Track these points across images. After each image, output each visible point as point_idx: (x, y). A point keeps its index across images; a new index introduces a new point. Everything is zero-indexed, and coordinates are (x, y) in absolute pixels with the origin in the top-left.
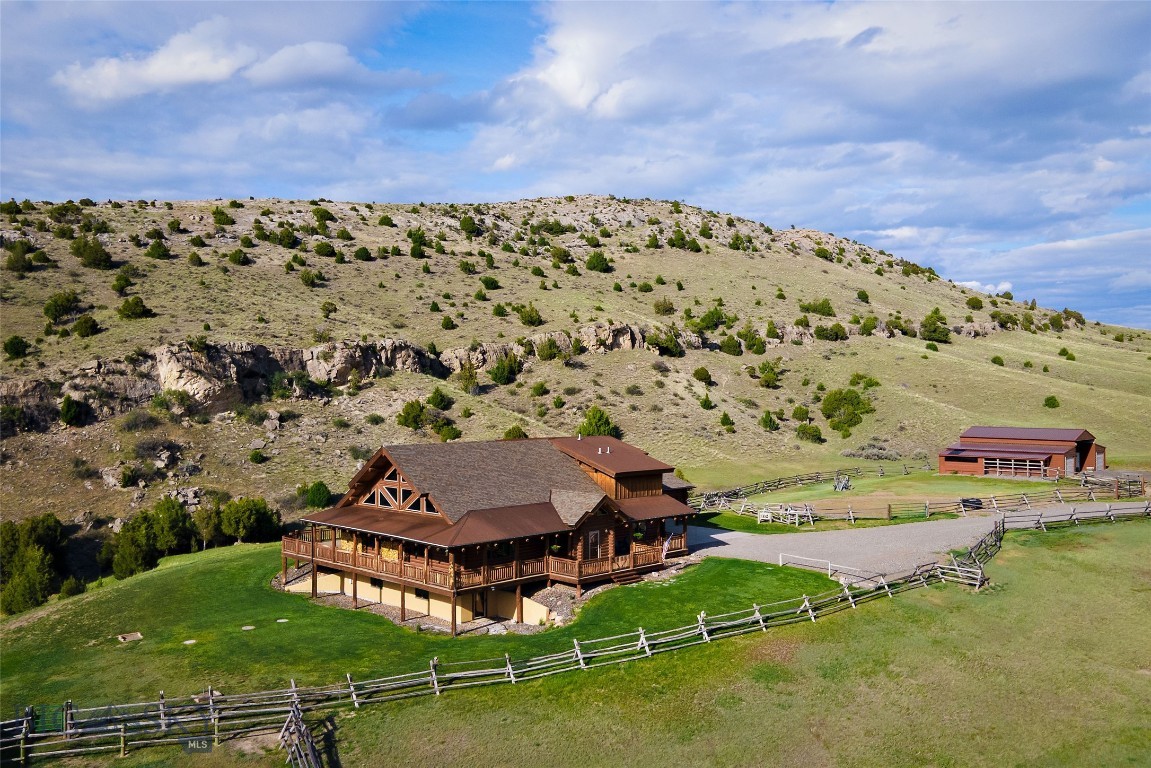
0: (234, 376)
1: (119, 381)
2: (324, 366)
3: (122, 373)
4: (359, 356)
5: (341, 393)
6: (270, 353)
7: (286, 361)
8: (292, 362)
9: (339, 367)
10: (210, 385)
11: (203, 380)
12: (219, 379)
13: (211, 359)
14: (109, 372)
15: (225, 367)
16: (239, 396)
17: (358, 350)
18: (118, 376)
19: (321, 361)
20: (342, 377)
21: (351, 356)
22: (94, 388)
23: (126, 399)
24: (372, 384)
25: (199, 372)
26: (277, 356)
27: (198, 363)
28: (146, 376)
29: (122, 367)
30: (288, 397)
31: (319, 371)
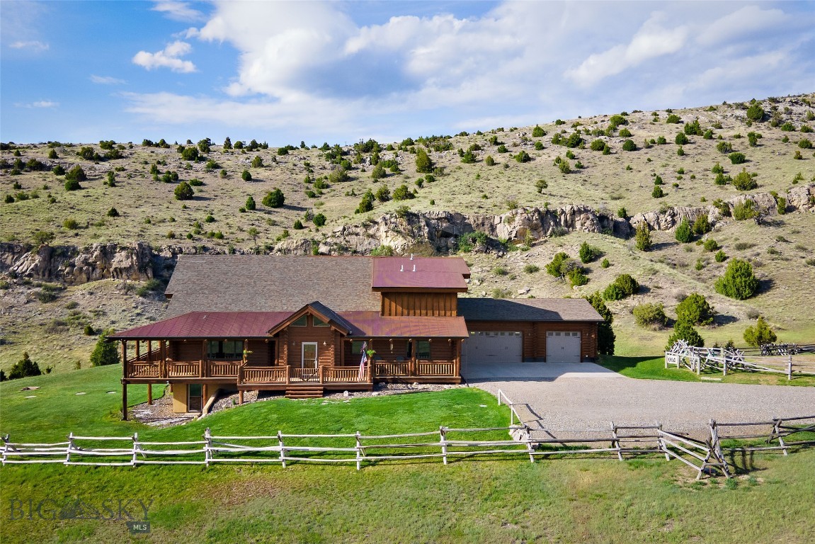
0: (426, 235)
1: (353, 240)
2: (508, 228)
3: (357, 234)
4: (536, 219)
5: (517, 249)
6: (465, 219)
7: (478, 225)
8: (483, 225)
9: (517, 228)
10: (405, 242)
11: (401, 238)
12: (414, 237)
13: (410, 222)
14: (350, 234)
15: (420, 228)
16: (430, 250)
17: (536, 214)
18: (354, 236)
19: (506, 224)
20: (520, 235)
21: (529, 219)
22: (336, 244)
23: (355, 252)
24: (546, 241)
25: (398, 232)
26: (471, 221)
27: (400, 226)
28: (372, 236)
29: (358, 230)
30: (470, 251)
31: (503, 233)
